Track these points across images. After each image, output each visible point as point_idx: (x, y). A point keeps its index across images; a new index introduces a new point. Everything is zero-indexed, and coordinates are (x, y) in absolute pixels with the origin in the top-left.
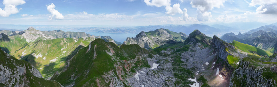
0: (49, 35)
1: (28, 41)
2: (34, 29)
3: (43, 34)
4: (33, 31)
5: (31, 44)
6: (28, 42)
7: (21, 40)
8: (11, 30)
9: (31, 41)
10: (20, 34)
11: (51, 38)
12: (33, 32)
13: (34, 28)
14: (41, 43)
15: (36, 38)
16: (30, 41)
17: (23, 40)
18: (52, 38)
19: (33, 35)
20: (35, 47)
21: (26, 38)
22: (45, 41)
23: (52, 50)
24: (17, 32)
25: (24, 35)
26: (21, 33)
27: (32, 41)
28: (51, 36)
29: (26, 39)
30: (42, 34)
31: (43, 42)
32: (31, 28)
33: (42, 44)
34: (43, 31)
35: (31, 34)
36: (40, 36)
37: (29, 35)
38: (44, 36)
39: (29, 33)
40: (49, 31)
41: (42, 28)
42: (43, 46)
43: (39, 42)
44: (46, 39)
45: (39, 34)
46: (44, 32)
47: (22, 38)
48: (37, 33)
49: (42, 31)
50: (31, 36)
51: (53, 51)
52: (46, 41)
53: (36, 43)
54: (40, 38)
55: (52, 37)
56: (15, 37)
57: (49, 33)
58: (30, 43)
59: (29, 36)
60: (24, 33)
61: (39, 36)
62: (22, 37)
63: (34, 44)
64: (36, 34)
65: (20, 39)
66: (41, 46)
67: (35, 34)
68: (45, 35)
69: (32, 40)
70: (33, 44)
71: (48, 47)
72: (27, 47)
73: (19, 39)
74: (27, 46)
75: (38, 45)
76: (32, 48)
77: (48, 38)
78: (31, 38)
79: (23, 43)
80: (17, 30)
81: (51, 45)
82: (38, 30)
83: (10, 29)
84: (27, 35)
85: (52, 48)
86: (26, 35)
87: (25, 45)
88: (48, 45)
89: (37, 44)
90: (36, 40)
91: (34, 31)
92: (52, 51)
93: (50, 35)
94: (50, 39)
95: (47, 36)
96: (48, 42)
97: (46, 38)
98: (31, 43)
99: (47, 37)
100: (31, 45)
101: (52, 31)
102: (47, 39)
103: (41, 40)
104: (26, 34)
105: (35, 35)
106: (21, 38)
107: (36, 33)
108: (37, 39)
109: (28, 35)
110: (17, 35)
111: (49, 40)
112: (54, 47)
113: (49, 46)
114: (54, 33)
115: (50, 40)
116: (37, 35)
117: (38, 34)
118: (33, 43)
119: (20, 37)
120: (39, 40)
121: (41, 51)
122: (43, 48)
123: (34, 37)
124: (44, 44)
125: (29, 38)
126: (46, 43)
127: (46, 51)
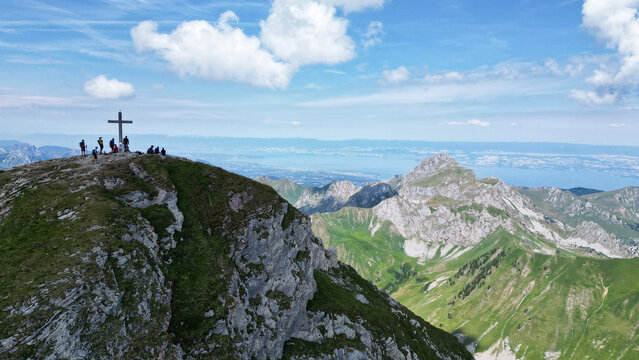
0: (574, 221)
1: (414, 250)
2: (459, 171)
3: (530, 213)
4: (454, 187)
5: (435, 275)
6: (417, 259)
7: (367, 247)
8: (298, 175)
9: (438, 252)
10: (365, 202)
11: (592, 246)
12: (452, 192)
14: (514, 271)
15: (477, 235)
16: (432, 253)
17: (379, 243)
18: (606, 251)
19: (452, 211)
20: (467, 292)
21: (402, 231)
22: (548, 263)
23: (597, 337)
24: (343, 192)
25: (387, 210)
26: (371, 197)
27: (444, 252)
28: (601, 232)
29: (402, 240)
30: (524, 211)
31: (526, 271)
32: (441, 162)
33: (520, 283)
34: (534, 186)
35: (443, 209)
36: (508, 224)
37: (426, 211)
38: (538, 228)
39: (425, 196)
40: (579, 192)
41: (525, 167)
42: (529, 297)
43: (495, 263)
44: (550, 252)
45: (498, 206)
46: (535, 197)
47: (375, 229)
48: (486, 200)
49: (524, 191)
50: (442, 221)
51: (608, 346)
52: (554, 267)
53: (477, 272)
54: (505, 237)
55: (604, 243)
56: (331, 223)
57: (576, 206)
58: (431, 263)
59: (428, 218)
60: (393, 201)
61: (498, 222)
62: (378, 226)
63: (461, 273)
64: (479, 208)
65: (365, 239)
66: (515, 295)
67: (470, 204)
68: (548, 222)
69: (449, 247)
70: (457, 276)
71: (569, 308)
72: (412, 287)
73: (357, 235)
74: (412, 281)
75: (488, 279)
76: (449, 300)
77: (566, 243)
78: (435, 235)
79: (383, 260)
81: (597, 295)
82: (493, 182)
83: (294, 169)
84: (410, 214)
85: (601, 323)
86: (405, 214)
87: (398, 276)
88: (565, 295)
89: (482, 276)
90: (477, 248)
91: (461, 189)
92: (599, 345)
93: (588, 219)
94: (592, 251)
95: (561, 225)
96: (571, 270)
97: (551, 245)
98: (441, 265)
99: (565, 234)
100: (442, 279)
101: (612, 194)
102: (558, 252)
103: (518, 252)
104: (401, 205)
105: (467, 212)
106: (370, 233)
107: (478, 201)
108: (485, 242)
109: (415, 213)
110: (340, 212)
111: (580, 261)
112: (617, 314)
113: (577, 300)
114: (623, 210)
115: (591, 260)
116: (486, 214)
117: (493, 211)
118: (451, 266)
119: (363, 227)
120: (499, 251)
121: (509, 326)
122: (530, 308)
123: (462, 225)
124: (533, 283)
125: (424, 232)
126: (551, 276)
127: (551, 336)
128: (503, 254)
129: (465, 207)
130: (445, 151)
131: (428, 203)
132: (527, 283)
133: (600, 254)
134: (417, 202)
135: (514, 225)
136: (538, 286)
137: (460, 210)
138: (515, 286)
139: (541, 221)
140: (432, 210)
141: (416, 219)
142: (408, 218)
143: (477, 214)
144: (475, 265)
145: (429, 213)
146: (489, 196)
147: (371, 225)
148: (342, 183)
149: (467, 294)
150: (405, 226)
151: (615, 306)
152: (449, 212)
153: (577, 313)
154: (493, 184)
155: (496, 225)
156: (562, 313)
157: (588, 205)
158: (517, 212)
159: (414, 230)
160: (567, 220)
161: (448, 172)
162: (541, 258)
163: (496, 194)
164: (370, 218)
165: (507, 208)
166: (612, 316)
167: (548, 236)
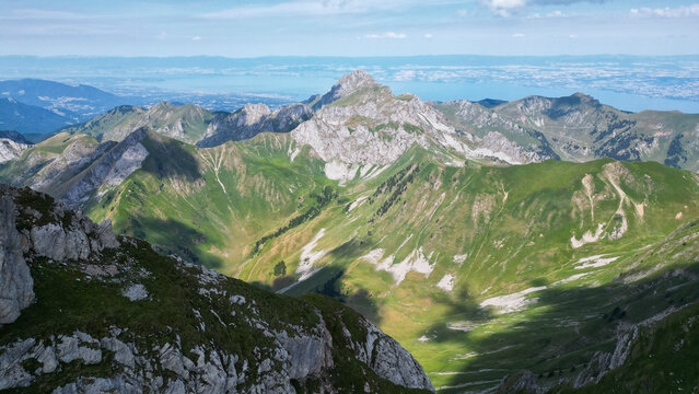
0: (482, 132)
1: (335, 172)
2: (376, 89)
3: (443, 127)
4: (372, 105)
5: (355, 195)
6: (337, 182)
7: (286, 173)
8: (206, 99)
9: (358, 173)
10: (282, 126)
11: (496, 155)
12: (370, 111)
13: (381, 81)
14: (427, 185)
15: (393, 153)
16: (352, 174)
17: (300, 168)
18: (508, 159)
19: (370, 130)
20: (384, 209)
21: (322, 155)
22: (457, 174)
23: (498, 238)
25: (306, 134)
26: (283, 124)
27: (363, 172)
28: (504, 141)
29: (323, 164)
30: (437, 126)
31: (438, 183)
32: (359, 79)
33: (433, 195)
34: (447, 100)
35: (361, 129)
36: (422, 141)
37: (344, 132)
38: (450, 141)
39: (344, 117)
40: (490, 103)
41: (440, 81)
42: (440, 207)
43: (410, 179)
44: (460, 164)
45: (413, 122)
46: (448, 111)
47: (294, 154)
48: (402, 117)
49: (437, 106)
50: (361, 142)
51: (507, 244)
52: (462, 178)
53: (394, 189)
54: (419, 152)
55: (506, 151)
56: (246, 152)
57: (484, 116)
58: (351, 184)
59: (347, 139)
60: (310, 123)
61: (413, 138)
62: (297, 151)
63: (379, 191)
64: (395, 126)
65: (285, 165)
66: (428, 207)
67: (387, 122)
68: (459, 135)
69: (369, 166)
70: (376, 195)
71: (475, 214)
72: (334, 210)
73: (275, 162)
74: (334, 204)
75: (404, 195)
76: (368, 218)
77: (473, 154)
78: (354, 156)
79: (304, 186)
80: (255, 101)
81: (498, 200)
82: (409, 99)
83: (201, 92)
84: (328, 136)
85: (501, 224)
86: (324, 136)
87: (319, 199)
88: (471, 203)
89: (399, 192)
90: (395, 166)
91: (379, 107)
92: (499, 244)
93: (495, 129)
94: (495, 159)
95: (469, 136)
96: (477, 179)
97: (461, 157)
98: (362, 185)
99: (473, 146)
100: (362, 199)
101: (515, 104)
102: (467, 162)
103: (431, 166)
104: (319, 127)
105: (383, 131)
106: (289, 159)
107: (394, 118)
108: (402, 159)
109: (334, 135)
110: (256, 139)
111: (485, 169)
112: (514, 217)
113: (482, 206)
114: (523, 119)
115: (495, 168)
116: (402, 131)
117: (408, 128)
118: (369, 185)
119: (282, 152)
120: (414, 167)
121: (423, 236)
122: (441, 218)
123: (380, 144)
124: (444, 195)
125: (344, 154)
126: (460, 186)
127: (459, 241)
128: (417, 169)
129: (382, 126)
130: (362, 67)
131: (346, 124)
132: (438, 195)
133: (503, 162)
134: (336, 123)
135: (429, 140)
136: (448, 197)
137: (378, 129)
138: (429, 199)
139: (452, 135)
140: (351, 131)
141: (335, 141)
142: (327, 141)
143: (394, 132)
144: (392, 182)
145: (347, 134)
146: (404, 113)
147: (290, 151)
148: (255, 106)
149: (385, 211)
150: (325, 149)
151: (513, 208)
152: (367, 131)
153: (481, 217)
154: (409, 100)
155: (411, 142)
156: (468, 220)
157: (494, 115)
158: (431, 127)
159: (333, 153)
160: (476, 132)
161: (366, 90)
162: (452, 170)
163: (411, 110)
164: (288, 143)
165: (421, 124)
166: (510, 218)
167: (459, 149)
